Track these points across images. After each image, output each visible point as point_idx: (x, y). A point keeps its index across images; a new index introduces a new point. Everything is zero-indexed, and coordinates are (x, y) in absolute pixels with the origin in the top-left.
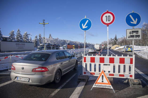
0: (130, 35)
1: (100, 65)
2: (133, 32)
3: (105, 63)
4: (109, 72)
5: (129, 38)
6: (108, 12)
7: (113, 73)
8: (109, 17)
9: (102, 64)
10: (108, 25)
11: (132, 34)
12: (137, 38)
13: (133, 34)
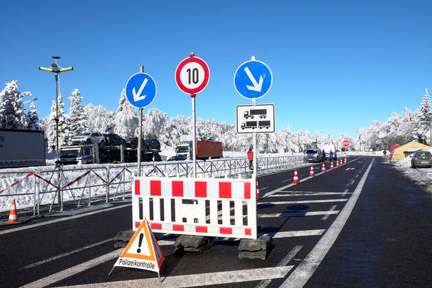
0: (245, 121)
1: (173, 201)
2: (253, 112)
3: (185, 198)
4: (196, 220)
5: (243, 129)
6: (192, 60)
7: (204, 224)
8: (195, 71)
9: (178, 200)
10: (193, 92)
11: (250, 119)
12: (264, 129)
13: (252, 118)
